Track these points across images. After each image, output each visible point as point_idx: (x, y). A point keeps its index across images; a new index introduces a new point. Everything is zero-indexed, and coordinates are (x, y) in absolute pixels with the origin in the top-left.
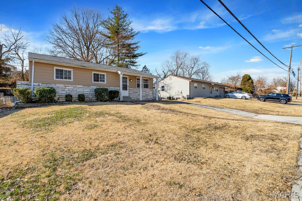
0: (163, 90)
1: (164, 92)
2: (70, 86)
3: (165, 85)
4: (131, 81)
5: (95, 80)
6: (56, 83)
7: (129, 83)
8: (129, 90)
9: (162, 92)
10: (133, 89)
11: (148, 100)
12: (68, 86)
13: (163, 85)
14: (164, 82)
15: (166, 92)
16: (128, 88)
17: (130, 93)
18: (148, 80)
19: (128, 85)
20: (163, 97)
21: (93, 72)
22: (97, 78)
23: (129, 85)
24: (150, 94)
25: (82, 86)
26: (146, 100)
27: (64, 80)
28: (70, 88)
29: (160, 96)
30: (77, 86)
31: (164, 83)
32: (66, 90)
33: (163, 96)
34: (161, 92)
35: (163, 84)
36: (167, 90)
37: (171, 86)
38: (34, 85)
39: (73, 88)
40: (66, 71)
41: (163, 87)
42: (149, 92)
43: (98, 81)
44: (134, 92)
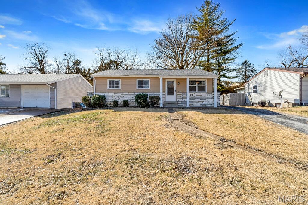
0: (255, 92)
1: (256, 94)
2: (118, 94)
3: (257, 85)
4: (179, 84)
5: (139, 87)
6: (109, 91)
7: (177, 87)
8: (177, 94)
9: (254, 94)
10: (182, 93)
11: (205, 107)
12: (117, 94)
13: (255, 85)
14: (257, 80)
15: (260, 94)
16: (175, 93)
17: (178, 98)
18: (204, 81)
19: (175, 89)
20: (255, 102)
21: (137, 80)
22: (141, 84)
23: (177, 89)
24: (207, 99)
25: (127, 93)
26: (201, 106)
27: (115, 89)
28: (119, 95)
29: (250, 101)
30: (124, 93)
31: (256, 82)
32: (115, 97)
33: (255, 100)
34: (252, 94)
35: (254, 82)
36: (261, 91)
37: (266, 85)
38: (95, 94)
39: (120, 95)
40: (116, 82)
41: (255, 87)
42: (207, 97)
43: (142, 87)
44: (183, 97)
